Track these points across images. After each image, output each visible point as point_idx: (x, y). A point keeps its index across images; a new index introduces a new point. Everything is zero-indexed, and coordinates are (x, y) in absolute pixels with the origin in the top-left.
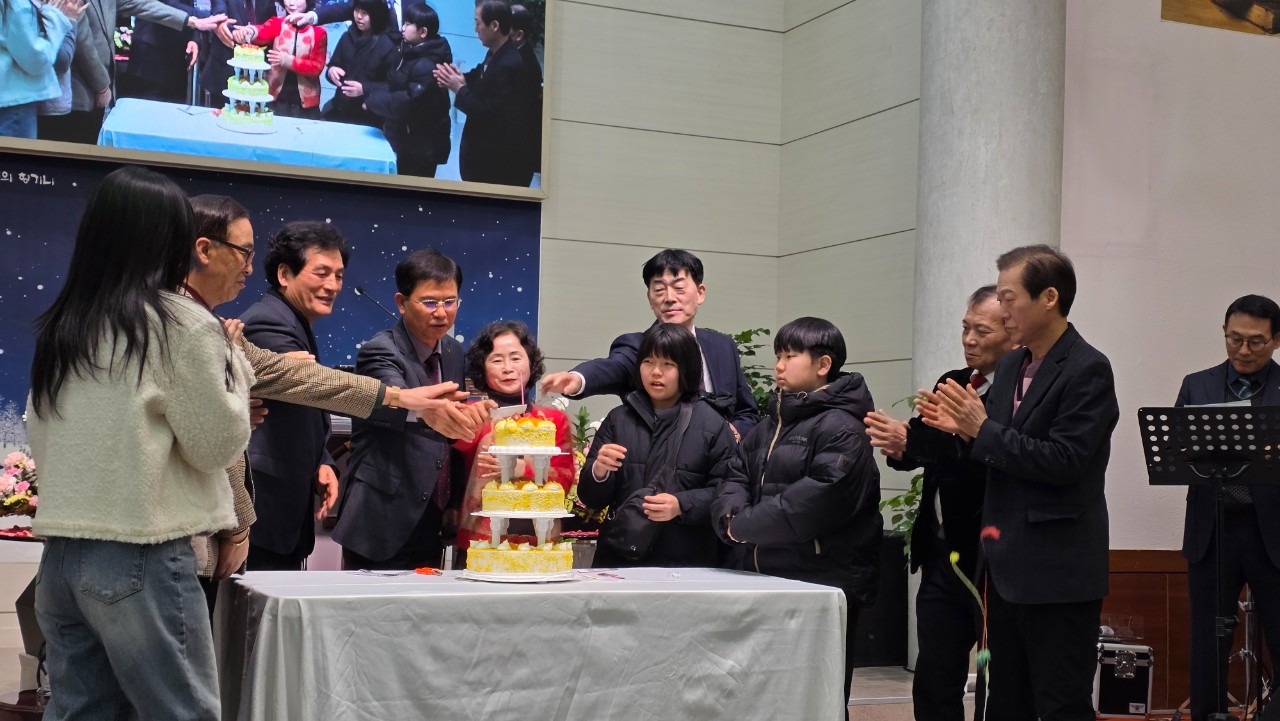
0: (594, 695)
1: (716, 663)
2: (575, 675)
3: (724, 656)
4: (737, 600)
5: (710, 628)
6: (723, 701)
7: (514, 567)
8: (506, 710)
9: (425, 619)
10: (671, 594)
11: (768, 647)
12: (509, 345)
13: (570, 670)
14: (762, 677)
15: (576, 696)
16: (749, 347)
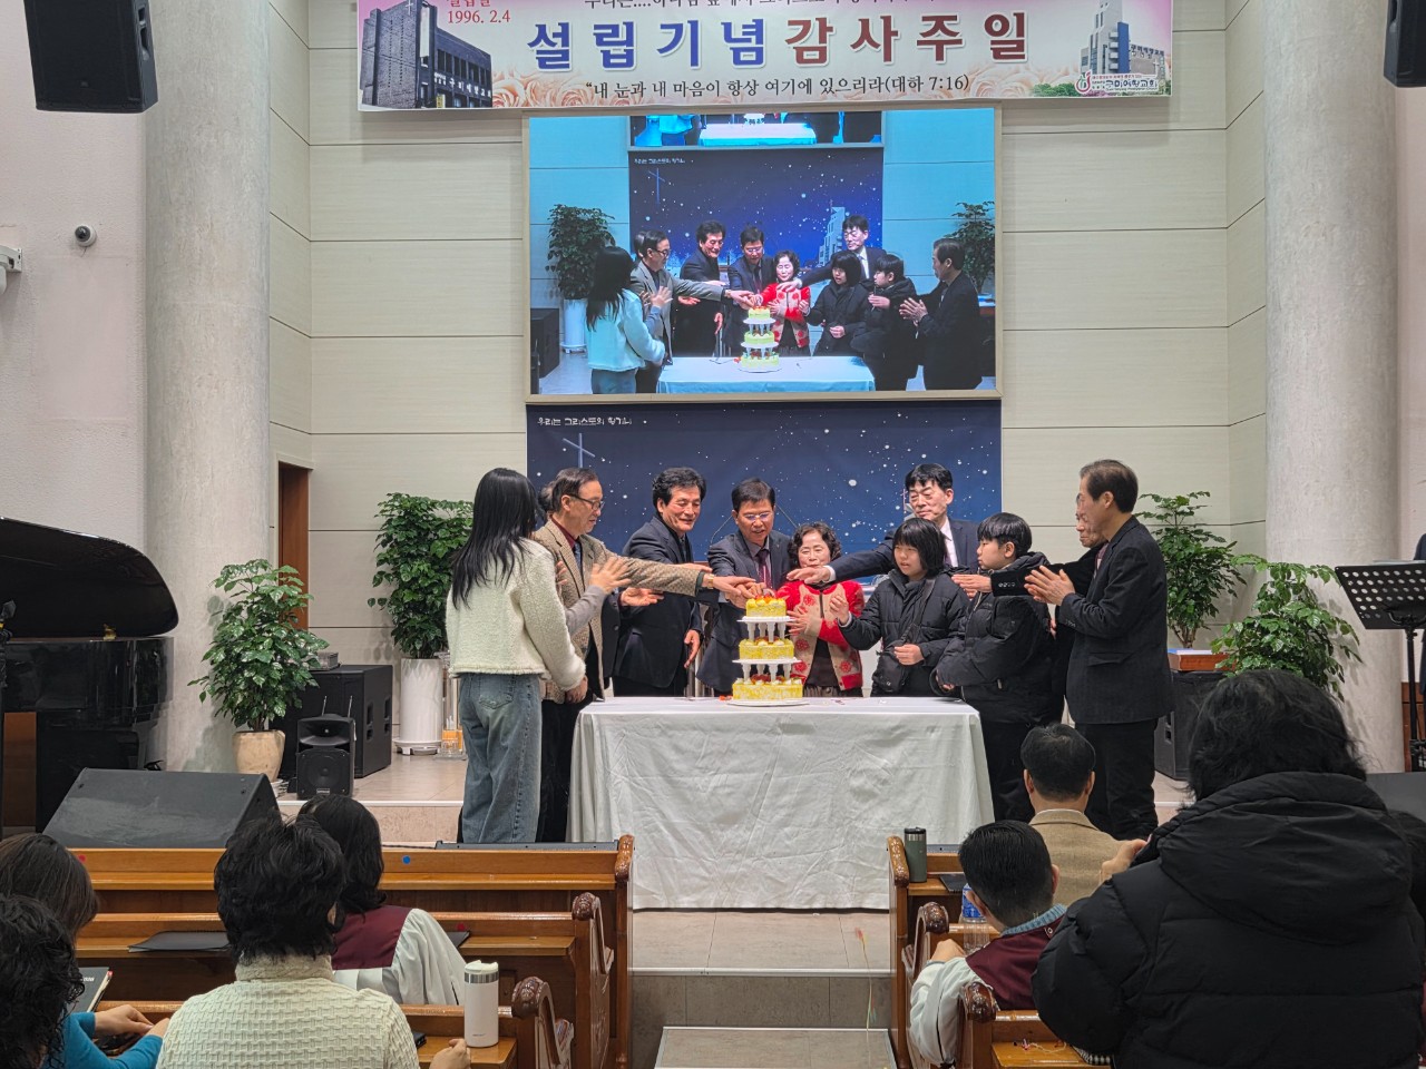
0: (785, 779)
1: (874, 761)
2: (772, 765)
3: (880, 757)
4: (888, 719)
5: (869, 737)
6: (879, 786)
7: (752, 697)
8: (724, 786)
9: (669, 727)
10: (836, 716)
11: (914, 751)
12: (814, 540)
13: (768, 762)
14: (909, 772)
15: (772, 779)
16: (1190, 508)
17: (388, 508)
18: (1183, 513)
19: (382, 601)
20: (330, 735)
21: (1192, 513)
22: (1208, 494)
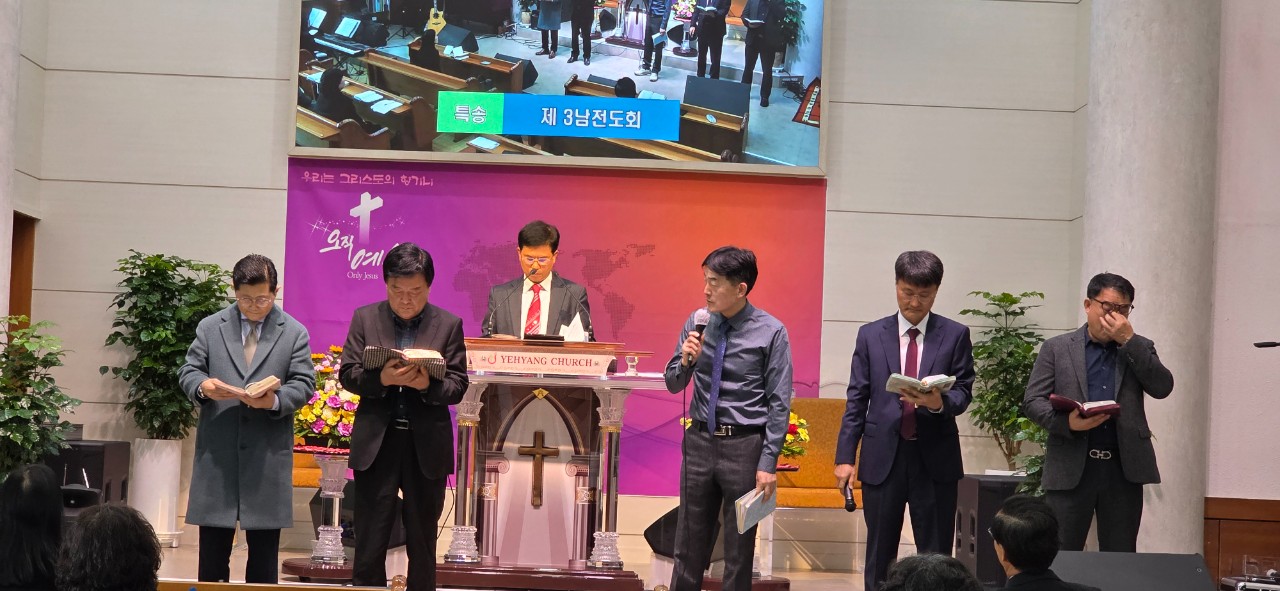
16: (1022, 309)
17: (128, 266)
18: (1014, 313)
19: (116, 371)
20: (77, 506)
21: (1022, 313)
22: (1042, 295)
